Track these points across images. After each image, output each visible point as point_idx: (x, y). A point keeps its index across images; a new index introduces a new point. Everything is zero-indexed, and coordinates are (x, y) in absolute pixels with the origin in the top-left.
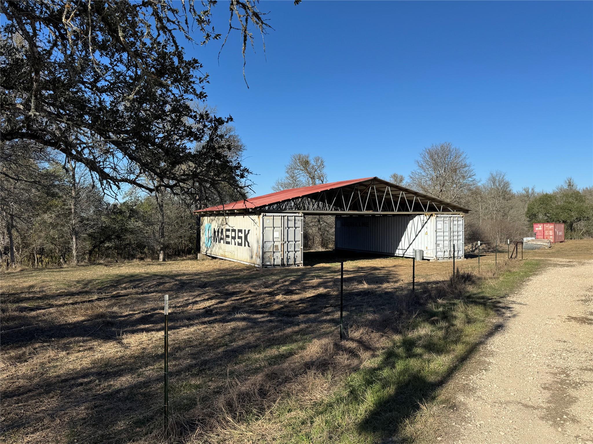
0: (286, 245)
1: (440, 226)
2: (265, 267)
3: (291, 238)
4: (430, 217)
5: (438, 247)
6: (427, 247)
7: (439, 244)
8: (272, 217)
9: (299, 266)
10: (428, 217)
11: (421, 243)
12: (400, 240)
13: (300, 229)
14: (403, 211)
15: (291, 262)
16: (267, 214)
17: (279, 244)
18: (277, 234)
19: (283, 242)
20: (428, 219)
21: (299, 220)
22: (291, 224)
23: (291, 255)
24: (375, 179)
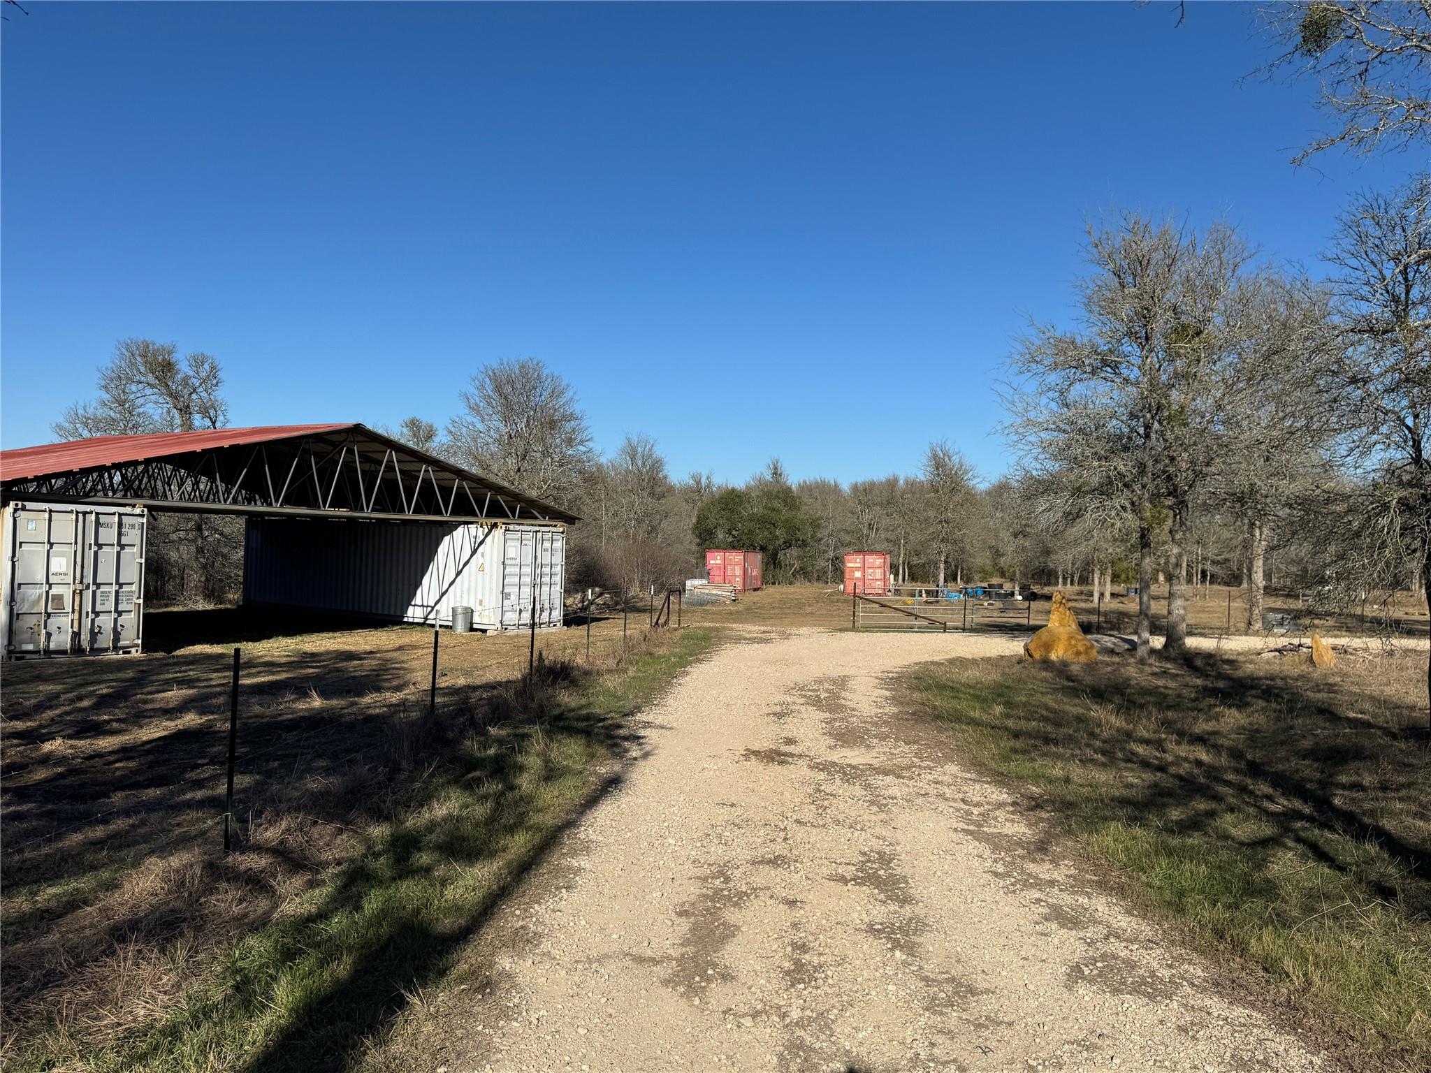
0: (88, 595)
1: (512, 552)
2: (17, 659)
3: (107, 572)
4: (490, 531)
5: (505, 601)
6: (481, 602)
7: (509, 594)
8: (47, 515)
9: (129, 652)
10: (486, 530)
11: (469, 590)
12: (418, 584)
13: (136, 549)
14: (429, 513)
15: (105, 640)
16: (29, 505)
17: (67, 593)
18: (61, 564)
19: (79, 587)
20: (487, 535)
21: (132, 526)
22: (108, 535)
23: (106, 622)
24: (358, 429)
